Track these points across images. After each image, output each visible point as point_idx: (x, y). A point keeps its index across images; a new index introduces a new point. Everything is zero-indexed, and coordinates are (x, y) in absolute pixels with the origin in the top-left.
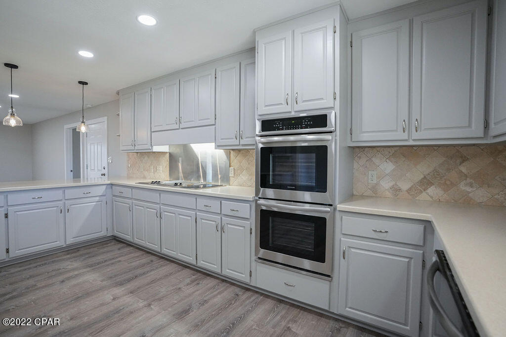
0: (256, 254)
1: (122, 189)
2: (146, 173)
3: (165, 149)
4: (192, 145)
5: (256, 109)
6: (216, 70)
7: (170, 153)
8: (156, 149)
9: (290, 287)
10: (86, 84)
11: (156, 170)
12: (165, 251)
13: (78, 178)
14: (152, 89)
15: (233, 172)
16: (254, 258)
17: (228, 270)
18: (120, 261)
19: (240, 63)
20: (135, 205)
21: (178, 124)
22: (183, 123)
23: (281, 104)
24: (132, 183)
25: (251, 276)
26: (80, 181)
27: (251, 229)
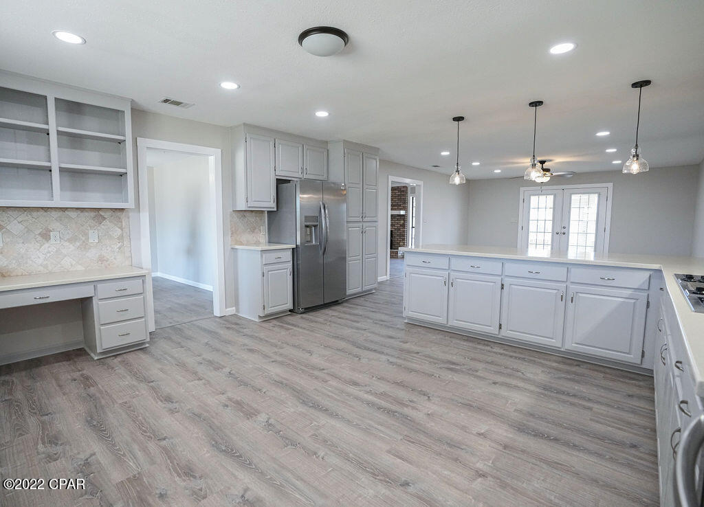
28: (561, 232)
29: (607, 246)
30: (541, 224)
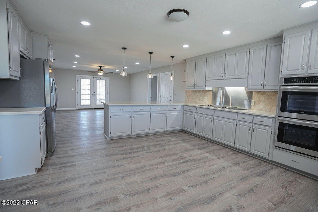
0: (273, 144)
1: (190, 108)
2: (197, 101)
3: (211, 89)
4: (226, 88)
5: (280, 72)
6: (250, 49)
7: (213, 91)
8: (207, 89)
9: (295, 162)
10: (174, 57)
11: (203, 99)
12: (214, 139)
13: (155, 101)
14: (207, 58)
15: (254, 103)
16: (271, 146)
17: (254, 151)
18: (192, 141)
19: (267, 46)
20: (198, 116)
21: (223, 76)
22: (226, 76)
23: (299, 70)
24: (197, 105)
25: (269, 155)
26: (156, 103)
27: (271, 132)
28: (93, 94)
29: (109, 100)
30: (85, 91)
